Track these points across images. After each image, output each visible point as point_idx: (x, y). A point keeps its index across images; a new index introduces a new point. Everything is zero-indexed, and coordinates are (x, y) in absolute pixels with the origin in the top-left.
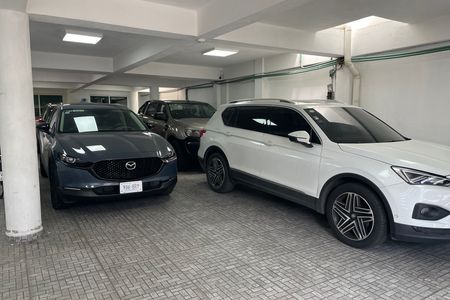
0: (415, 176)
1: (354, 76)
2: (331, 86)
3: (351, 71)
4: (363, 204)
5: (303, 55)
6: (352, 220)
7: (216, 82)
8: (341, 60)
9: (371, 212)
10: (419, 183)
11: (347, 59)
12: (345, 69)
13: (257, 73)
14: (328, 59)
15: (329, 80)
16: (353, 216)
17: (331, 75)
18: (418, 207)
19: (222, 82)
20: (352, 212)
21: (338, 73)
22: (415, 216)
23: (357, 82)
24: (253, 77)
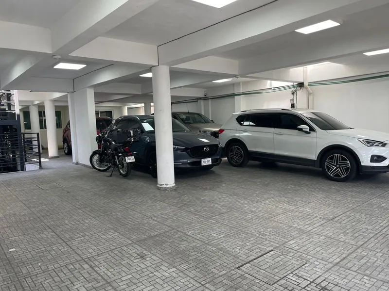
0: (370, 143)
1: (309, 94)
2: (293, 100)
3: (307, 91)
4: (343, 159)
5: (273, 82)
6: (337, 168)
7: (201, 98)
8: (301, 85)
9: (349, 162)
10: (372, 145)
11: (306, 84)
12: (304, 89)
13: (236, 92)
14: (292, 84)
15: (291, 97)
16: (338, 166)
17: (293, 94)
18: (373, 157)
19: (205, 98)
20: (337, 164)
21: (298, 92)
22: (371, 161)
23: (311, 97)
24: (233, 95)
